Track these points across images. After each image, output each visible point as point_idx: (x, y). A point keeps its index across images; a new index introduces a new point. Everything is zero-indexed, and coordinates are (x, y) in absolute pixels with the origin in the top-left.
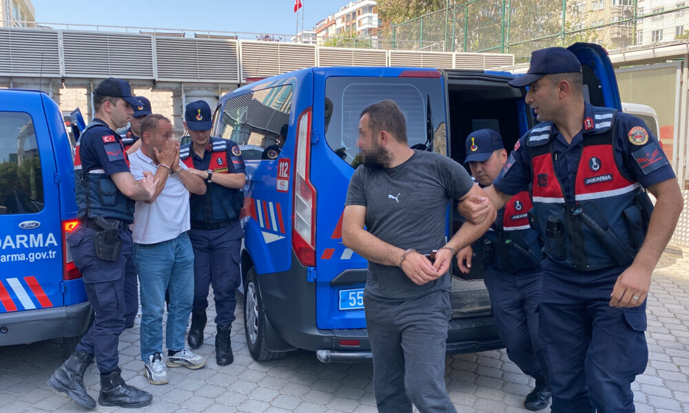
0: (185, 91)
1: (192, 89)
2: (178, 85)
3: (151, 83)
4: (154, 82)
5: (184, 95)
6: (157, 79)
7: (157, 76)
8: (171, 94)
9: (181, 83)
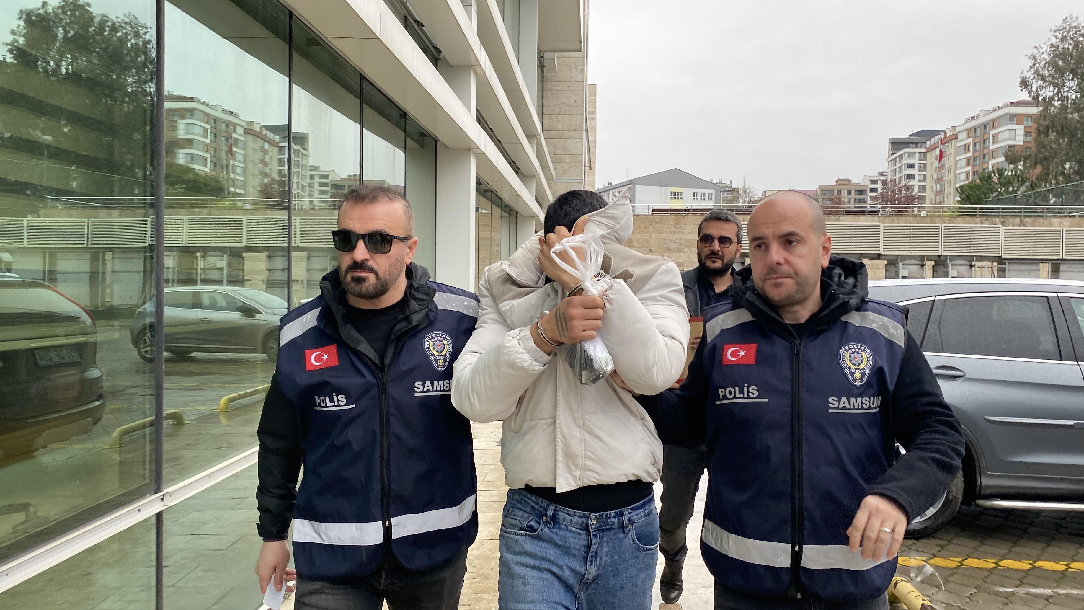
0: (901, 261)
1: (905, 260)
2: (896, 257)
3: (877, 256)
4: (879, 255)
6: (882, 253)
8: (885, 262)
9: (898, 255)
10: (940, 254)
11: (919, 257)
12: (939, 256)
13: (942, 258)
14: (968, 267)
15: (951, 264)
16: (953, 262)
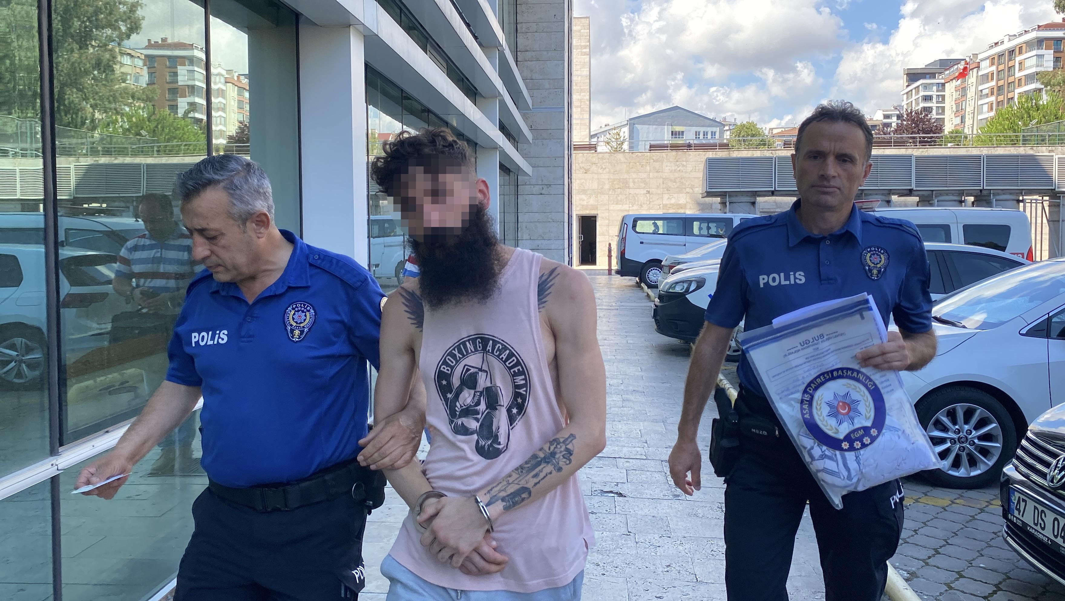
0: (936, 197)
4: (911, 190)
6: (914, 189)
9: (932, 191)
10: (981, 188)
11: (957, 192)
12: (981, 191)
13: (984, 193)
14: (1015, 202)
15: (994, 200)
16: (998, 197)
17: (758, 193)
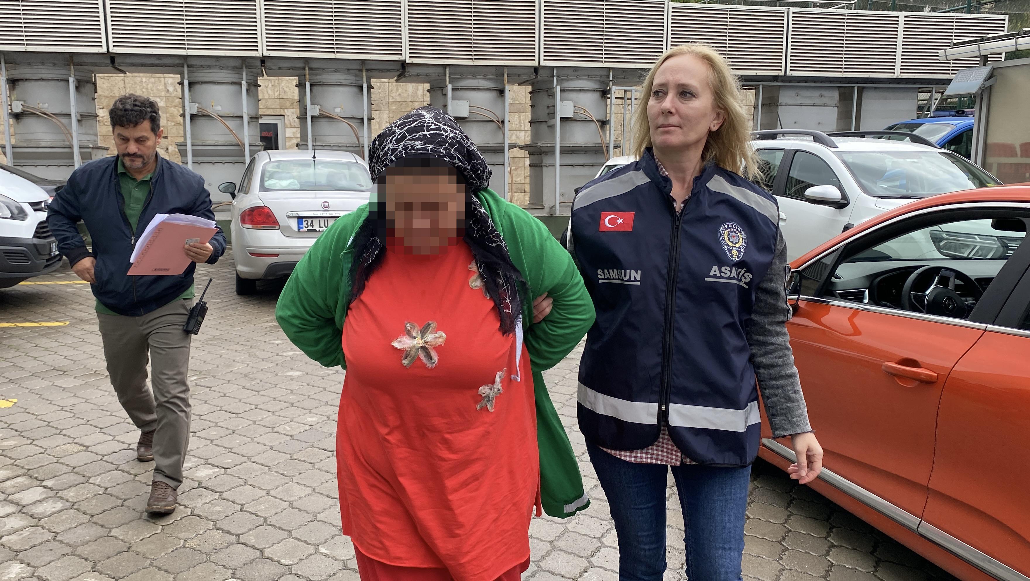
0: (451, 80)
1: (462, 77)
2: (440, 70)
3: (399, 67)
4: (403, 64)
5: (450, 87)
6: (408, 61)
7: (408, 55)
9: (445, 66)
10: (536, 64)
11: (493, 70)
12: (536, 69)
13: (542, 74)
14: (597, 96)
15: (559, 88)
16: (567, 85)
17: (76, 59)
